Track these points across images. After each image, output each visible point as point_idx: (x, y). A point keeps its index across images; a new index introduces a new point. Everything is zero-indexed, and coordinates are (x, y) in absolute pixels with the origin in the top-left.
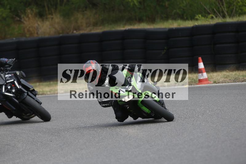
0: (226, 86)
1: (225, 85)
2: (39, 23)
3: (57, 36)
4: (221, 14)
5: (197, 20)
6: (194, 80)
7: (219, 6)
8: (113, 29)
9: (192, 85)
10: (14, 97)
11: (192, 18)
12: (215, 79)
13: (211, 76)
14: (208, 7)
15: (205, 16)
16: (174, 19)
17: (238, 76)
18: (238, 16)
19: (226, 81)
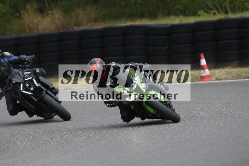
0: (229, 83)
1: (227, 82)
2: (39, 19)
3: (58, 31)
4: (224, 10)
5: (199, 15)
6: (197, 77)
7: (222, 2)
8: (114, 25)
9: (194, 82)
10: (32, 95)
11: (195, 14)
12: (217, 76)
13: (213, 73)
14: (210, 2)
15: (207, 12)
16: (177, 14)
17: (241, 72)
18: (240, 12)
19: (228, 77)
